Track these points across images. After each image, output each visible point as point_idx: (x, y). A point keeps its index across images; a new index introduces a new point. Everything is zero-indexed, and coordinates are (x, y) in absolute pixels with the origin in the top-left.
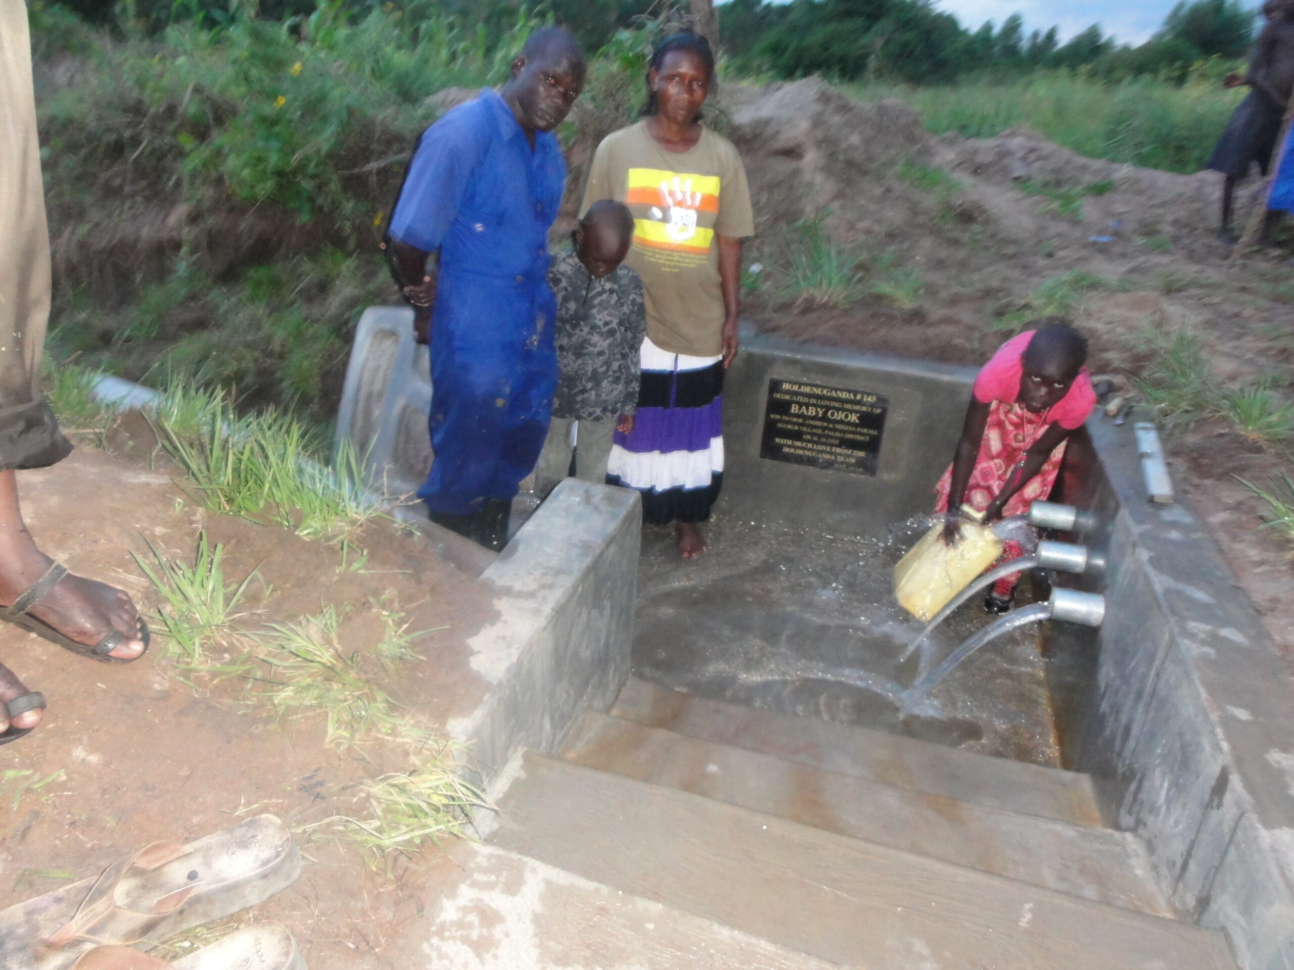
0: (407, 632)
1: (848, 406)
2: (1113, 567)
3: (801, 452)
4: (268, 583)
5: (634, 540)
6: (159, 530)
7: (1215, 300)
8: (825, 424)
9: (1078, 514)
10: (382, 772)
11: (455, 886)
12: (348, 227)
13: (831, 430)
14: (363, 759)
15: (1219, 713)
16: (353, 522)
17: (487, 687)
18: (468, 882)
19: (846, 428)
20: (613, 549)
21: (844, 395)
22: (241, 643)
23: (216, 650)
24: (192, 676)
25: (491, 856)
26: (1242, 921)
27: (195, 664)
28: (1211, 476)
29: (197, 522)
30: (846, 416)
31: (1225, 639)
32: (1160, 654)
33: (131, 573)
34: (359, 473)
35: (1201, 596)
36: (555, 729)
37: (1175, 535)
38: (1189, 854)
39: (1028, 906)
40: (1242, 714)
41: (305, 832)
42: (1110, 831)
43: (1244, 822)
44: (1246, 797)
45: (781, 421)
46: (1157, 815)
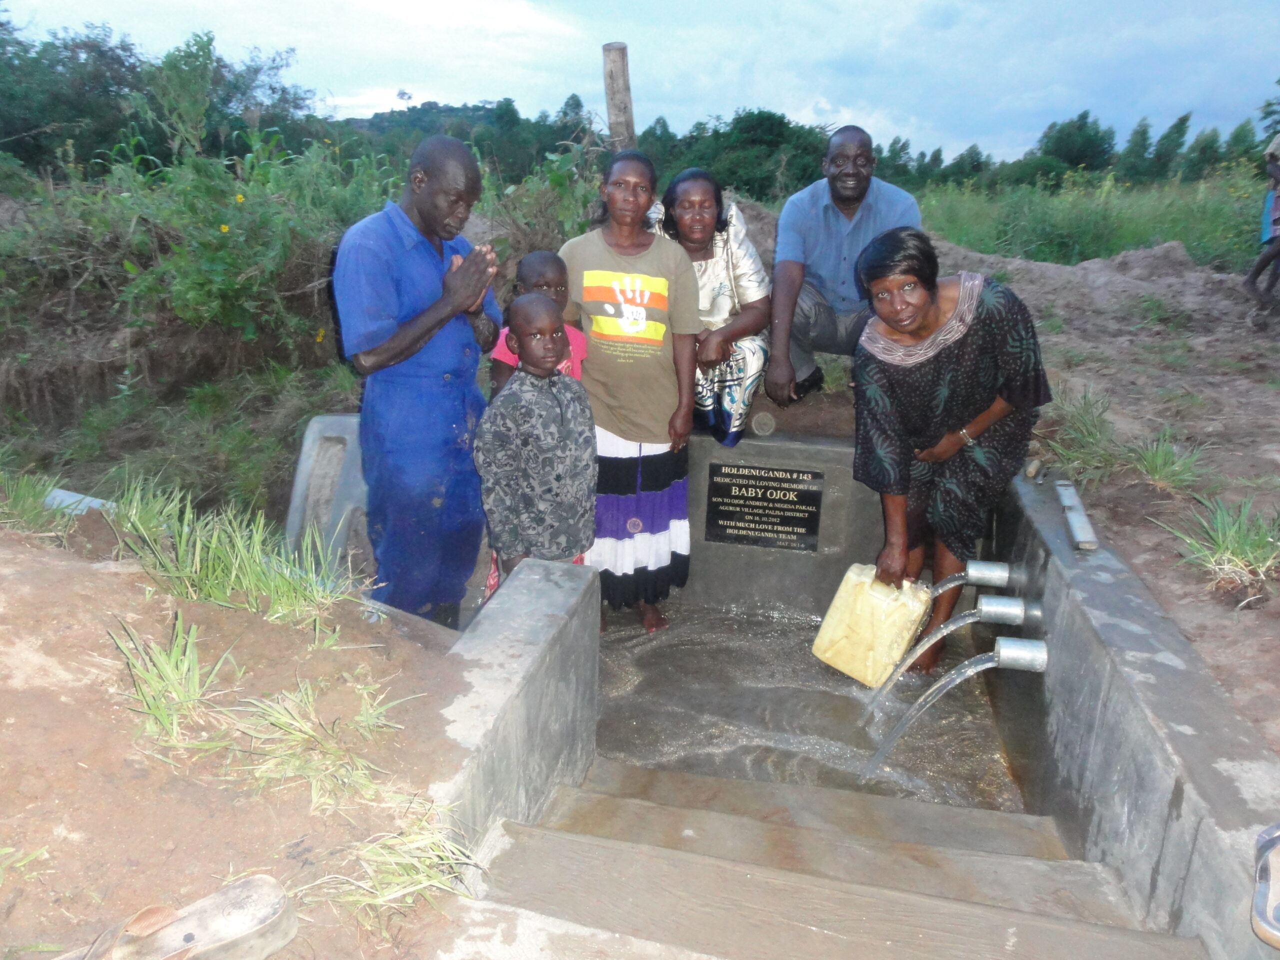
0: (381, 704)
1: (786, 485)
2: (1050, 613)
3: (744, 532)
4: (240, 666)
5: (594, 616)
6: (131, 616)
7: (1113, 371)
8: (765, 504)
9: (1011, 570)
10: (368, 833)
11: (450, 940)
12: (291, 344)
13: (770, 509)
14: (349, 824)
15: (1166, 731)
16: (320, 606)
17: (466, 752)
18: (464, 937)
19: (785, 506)
20: (575, 622)
21: (781, 475)
22: (218, 721)
23: (193, 729)
24: (171, 754)
25: (484, 911)
26: (1214, 924)
27: (173, 742)
28: (1129, 524)
29: (167, 609)
30: (785, 495)
31: (1163, 665)
32: (1104, 687)
33: (105, 656)
34: (325, 556)
35: (1136, 628)
36: (530, 803)
37: (1104, 577)
38: (1156, 871)
39: (1011, 930)
40: (1187, 730)
41: (296, 896)
42: (1079, 862)
43: (1203, 826)
44: (1203, 804)
45: (724, 504)
46: (1122, 841)
